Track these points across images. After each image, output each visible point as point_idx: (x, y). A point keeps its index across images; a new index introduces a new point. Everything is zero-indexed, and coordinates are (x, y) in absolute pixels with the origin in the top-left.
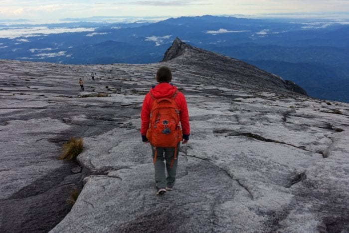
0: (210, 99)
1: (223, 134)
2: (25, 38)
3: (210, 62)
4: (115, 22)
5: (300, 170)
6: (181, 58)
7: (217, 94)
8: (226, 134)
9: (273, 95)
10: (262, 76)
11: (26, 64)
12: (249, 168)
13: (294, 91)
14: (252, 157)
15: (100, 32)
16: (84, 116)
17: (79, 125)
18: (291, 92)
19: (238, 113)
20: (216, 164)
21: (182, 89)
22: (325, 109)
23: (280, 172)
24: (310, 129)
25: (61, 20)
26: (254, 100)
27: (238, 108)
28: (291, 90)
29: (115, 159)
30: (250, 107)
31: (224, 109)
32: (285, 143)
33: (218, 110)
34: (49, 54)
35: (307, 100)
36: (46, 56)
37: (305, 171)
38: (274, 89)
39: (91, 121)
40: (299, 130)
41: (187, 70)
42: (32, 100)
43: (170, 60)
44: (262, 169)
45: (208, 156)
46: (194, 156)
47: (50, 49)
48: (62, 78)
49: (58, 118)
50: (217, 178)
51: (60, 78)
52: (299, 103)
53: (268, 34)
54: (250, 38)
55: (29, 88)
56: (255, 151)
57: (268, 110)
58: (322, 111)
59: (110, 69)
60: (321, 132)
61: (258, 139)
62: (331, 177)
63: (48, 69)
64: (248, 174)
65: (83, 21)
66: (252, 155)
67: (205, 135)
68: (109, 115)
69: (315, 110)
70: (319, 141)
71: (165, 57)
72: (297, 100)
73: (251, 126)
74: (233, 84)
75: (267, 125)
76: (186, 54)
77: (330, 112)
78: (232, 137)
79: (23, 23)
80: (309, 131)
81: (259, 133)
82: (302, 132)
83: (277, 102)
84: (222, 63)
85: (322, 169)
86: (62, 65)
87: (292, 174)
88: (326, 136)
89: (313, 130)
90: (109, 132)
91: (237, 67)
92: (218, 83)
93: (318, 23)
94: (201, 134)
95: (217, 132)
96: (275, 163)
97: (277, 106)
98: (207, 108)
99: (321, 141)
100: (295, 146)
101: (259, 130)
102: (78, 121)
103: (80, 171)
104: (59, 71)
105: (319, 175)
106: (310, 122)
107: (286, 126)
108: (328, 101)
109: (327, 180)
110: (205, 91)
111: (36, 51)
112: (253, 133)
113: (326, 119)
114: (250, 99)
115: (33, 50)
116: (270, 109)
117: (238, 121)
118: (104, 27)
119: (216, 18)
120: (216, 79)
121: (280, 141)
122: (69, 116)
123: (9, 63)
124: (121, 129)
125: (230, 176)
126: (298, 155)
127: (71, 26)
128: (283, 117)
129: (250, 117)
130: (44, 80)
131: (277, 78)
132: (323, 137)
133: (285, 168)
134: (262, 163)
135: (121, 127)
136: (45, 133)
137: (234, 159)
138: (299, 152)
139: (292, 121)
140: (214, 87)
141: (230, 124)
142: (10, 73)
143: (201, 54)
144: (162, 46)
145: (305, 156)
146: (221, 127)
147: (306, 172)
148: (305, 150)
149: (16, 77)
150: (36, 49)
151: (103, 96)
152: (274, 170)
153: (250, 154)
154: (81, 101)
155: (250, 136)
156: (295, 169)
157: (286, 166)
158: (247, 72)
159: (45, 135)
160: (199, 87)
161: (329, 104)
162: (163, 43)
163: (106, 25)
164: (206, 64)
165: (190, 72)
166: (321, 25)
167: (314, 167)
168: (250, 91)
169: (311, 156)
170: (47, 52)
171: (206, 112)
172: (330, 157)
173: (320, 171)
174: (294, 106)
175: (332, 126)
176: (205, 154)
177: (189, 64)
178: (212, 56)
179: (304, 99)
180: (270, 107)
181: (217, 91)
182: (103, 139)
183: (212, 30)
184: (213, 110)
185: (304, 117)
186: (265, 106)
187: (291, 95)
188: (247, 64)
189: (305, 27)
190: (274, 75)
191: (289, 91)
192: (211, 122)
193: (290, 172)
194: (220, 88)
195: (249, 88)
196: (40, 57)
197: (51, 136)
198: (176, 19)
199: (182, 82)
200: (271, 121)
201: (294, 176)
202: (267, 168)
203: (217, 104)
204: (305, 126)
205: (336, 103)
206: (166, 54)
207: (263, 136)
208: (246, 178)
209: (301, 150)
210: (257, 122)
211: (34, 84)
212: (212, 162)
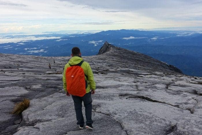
0: (124, 76)
1: (125, 97)
2: (23, 43)
3: (125, 55)
4: (72, 33)
5: (173, 123)
6: (108, 52)
7: (128, 72)
8: (127, 97)
9: (162, 73)
10: (155, 63)
11: (21, 57)
12: (137, 121)
13: (175, 71)
14: (141, 113)
15: (63, 39)
16: (40, 85)
17: (34, 91)
18: (173, 72)
19: (138, 84)
20: (114, 118)
21: (108, 70)
22: (193, 82)
23: (159, 124)
24: (182, 94)
25: (43, 33)
26: (150, 76)
27: (139, 81)
28: (173, 71)
29: (44, 114)
30: (147, 80)
31: (131, 81)
32: (165, 103)
33: (127, 82)
34: (35, 51)
35: (182, 76)
36: (33, 52)
37: (177, 123)
38: (163, 70)
39: (43, 88)
40: (176, 94)
41: (112, 59)
42: (14, 76)
43: (102, 53)
44: (146, 122)
45: (110, 112)
46: (100, 112)
47: (36, 48)
48: (39, 64)
49: (23, 86)
50: (112, 129)
51: (38, 64)
52: (178, 78)
53: (158, 39)
54: (147, 41)
55: (18, 69)
56: (144, 108)
57: (158, 82)
58: (191, 83)
59: (68, 59)
60: (190, 96)
61: (148, 100)
62: (195, 129)
63: (33, 59)
64: (136, 126)
65: (55, 33)
66: (141, 112)
67: (113, 98)
68: (56, 84)
69: (187, 82)
70: (188, 102)
71: (99, 52)
72: (177, 76)
73: (145, 92)
74: (139, 67)
75: (155, 91)
76: (111, 50)
77: (196, 84)
78: (131, 99)
79: (22, 35)
80: (182, 95)
81: (149, 96)
82: (177, 96)
83: (164, 77)
84: (132, 55)
85: (189, 123)
86: (42, 57)
87: (168, 126)
88: (193, 98)
89: (184, 95)
90: (51, 96)
91: (141, 57)
92: (129, 67)
93: (186, 33)
94: (111, 97)
95: (121, 95)
96: (157, 117)
97: (164, 79)
98: (119, 81)
99: (190, 102)
100: (172, 105)
101: (150, 94)
102: (34, 89)
103: (19, 122)
104: (40, 60)
105: (186, 127)
106: (183, 89)
107: (167, 92)
108: (195, 77)
109: (192, 131)
110: (121, 71)
111: (28, 49)
112: (145, 96)
113: (194, 87)
114: (148, 76)
115: (26, 49)
116: (159, 81)
117: (137, 88)
118: (66, 36)
119: (128, 31)
120: (129, 64)
121: (162, 102)
122: (31, 86)
123: (12, 56)
124: (59, 93)
125: (122, 128)
126: (173, 112)
127: (48, 36)
128: (166, 86)
129: (145, 86)
130: (29, 65)
131: (164, 64)
132: (191, 99)
133: (163, 121)
134: (147, 117)
135: (60, 92)
136: (10, 96)
137: (127, 114)
138: (174, 109)
139: (171, 89)
140: (127, 69)
141: (131, 90)
142: (10, 61)
143: (120, 50)
144: (98, 46)
145: (178, 112)
146: (125, 92)
147: (178, 125)
148: (179, 108)
149: (12, 63)
150: (28, 48)
151: (59, 74)
152: (155, 123)
153: (140, 110)
154: (44, 77)
155: (143, 98)
156: (170, 122)
157: (164, 120)
158: (147, 60)
159: (10, 97)
160: (118, 69)
161: (196, 78)
162: (98, 45)
163: (67, 35)
164: (123, 56)
165: (114, 60)
166: (188, 34)
167: (183, 121)
168: (149, 71)
169: (183, 112)
170: (34, 50)
171: (118, 83)
172: (195, 113)
173: (187, 124)
174: (174, 79)
175: (197, 92)
176: (109, 110)
177: (113, 56)
178: (126, 52)
179: (180, 76)
180: (159, 80)
181: (128, 71)
182: (45, 100)
183: (126, 37)
184: (123, 82)
185: (179, 86)
186: (156, 80)
187: (173, 73)
188: (146, 56)
189: (179, 35)
190: (162, 62)
191: (172, 71)
192: (119, 89)
193: (166, 124)
194: (130, 70)
195: (148, 69)
196: (30, 52)
197: (13, 98)
198: (105, 32)
199: (109, 66)
200: (158, 88)
201: (169, 127)
202: (150, 121)
203: (126, 78)
204: (180, 92)
205: (200, 78)
206: (100, 50)
207: (152, 98)
208: (133, 130)
209: (176, 108)
210: (149, 89)
211: (21, 67)
212: (111, 116)
